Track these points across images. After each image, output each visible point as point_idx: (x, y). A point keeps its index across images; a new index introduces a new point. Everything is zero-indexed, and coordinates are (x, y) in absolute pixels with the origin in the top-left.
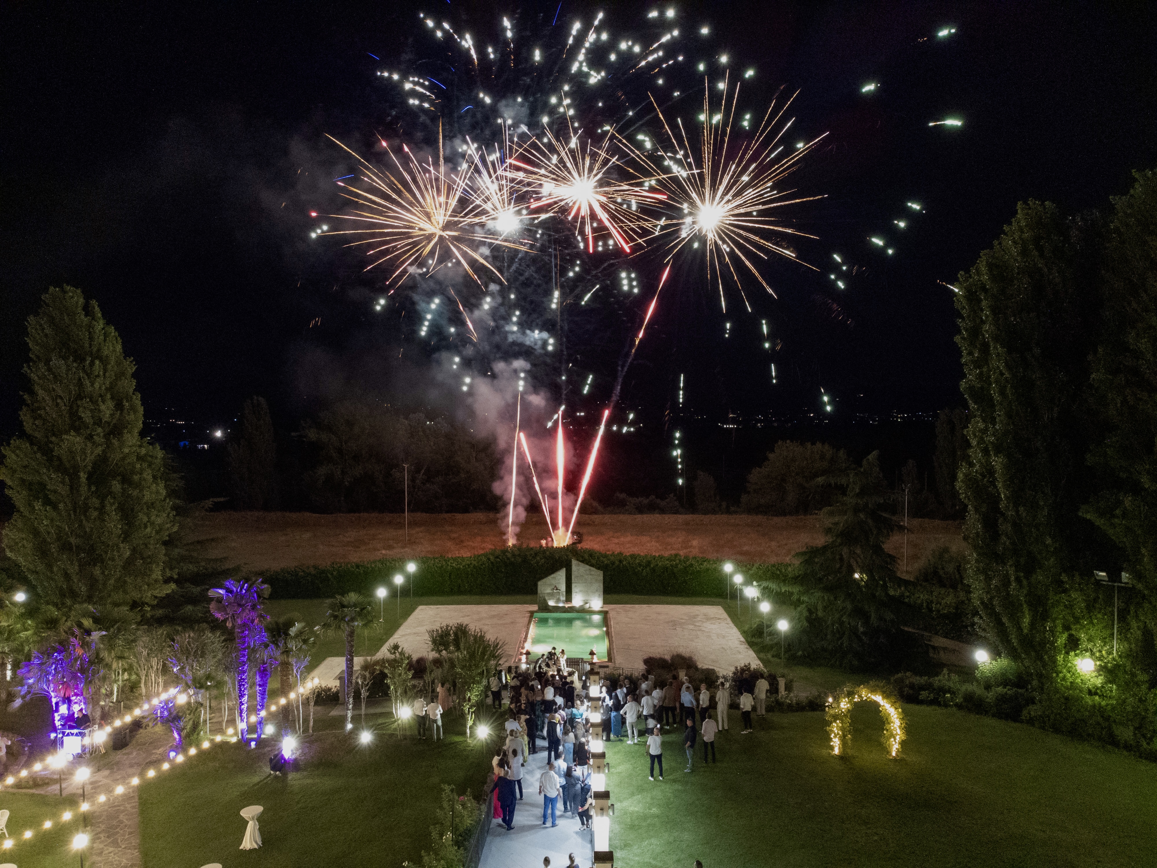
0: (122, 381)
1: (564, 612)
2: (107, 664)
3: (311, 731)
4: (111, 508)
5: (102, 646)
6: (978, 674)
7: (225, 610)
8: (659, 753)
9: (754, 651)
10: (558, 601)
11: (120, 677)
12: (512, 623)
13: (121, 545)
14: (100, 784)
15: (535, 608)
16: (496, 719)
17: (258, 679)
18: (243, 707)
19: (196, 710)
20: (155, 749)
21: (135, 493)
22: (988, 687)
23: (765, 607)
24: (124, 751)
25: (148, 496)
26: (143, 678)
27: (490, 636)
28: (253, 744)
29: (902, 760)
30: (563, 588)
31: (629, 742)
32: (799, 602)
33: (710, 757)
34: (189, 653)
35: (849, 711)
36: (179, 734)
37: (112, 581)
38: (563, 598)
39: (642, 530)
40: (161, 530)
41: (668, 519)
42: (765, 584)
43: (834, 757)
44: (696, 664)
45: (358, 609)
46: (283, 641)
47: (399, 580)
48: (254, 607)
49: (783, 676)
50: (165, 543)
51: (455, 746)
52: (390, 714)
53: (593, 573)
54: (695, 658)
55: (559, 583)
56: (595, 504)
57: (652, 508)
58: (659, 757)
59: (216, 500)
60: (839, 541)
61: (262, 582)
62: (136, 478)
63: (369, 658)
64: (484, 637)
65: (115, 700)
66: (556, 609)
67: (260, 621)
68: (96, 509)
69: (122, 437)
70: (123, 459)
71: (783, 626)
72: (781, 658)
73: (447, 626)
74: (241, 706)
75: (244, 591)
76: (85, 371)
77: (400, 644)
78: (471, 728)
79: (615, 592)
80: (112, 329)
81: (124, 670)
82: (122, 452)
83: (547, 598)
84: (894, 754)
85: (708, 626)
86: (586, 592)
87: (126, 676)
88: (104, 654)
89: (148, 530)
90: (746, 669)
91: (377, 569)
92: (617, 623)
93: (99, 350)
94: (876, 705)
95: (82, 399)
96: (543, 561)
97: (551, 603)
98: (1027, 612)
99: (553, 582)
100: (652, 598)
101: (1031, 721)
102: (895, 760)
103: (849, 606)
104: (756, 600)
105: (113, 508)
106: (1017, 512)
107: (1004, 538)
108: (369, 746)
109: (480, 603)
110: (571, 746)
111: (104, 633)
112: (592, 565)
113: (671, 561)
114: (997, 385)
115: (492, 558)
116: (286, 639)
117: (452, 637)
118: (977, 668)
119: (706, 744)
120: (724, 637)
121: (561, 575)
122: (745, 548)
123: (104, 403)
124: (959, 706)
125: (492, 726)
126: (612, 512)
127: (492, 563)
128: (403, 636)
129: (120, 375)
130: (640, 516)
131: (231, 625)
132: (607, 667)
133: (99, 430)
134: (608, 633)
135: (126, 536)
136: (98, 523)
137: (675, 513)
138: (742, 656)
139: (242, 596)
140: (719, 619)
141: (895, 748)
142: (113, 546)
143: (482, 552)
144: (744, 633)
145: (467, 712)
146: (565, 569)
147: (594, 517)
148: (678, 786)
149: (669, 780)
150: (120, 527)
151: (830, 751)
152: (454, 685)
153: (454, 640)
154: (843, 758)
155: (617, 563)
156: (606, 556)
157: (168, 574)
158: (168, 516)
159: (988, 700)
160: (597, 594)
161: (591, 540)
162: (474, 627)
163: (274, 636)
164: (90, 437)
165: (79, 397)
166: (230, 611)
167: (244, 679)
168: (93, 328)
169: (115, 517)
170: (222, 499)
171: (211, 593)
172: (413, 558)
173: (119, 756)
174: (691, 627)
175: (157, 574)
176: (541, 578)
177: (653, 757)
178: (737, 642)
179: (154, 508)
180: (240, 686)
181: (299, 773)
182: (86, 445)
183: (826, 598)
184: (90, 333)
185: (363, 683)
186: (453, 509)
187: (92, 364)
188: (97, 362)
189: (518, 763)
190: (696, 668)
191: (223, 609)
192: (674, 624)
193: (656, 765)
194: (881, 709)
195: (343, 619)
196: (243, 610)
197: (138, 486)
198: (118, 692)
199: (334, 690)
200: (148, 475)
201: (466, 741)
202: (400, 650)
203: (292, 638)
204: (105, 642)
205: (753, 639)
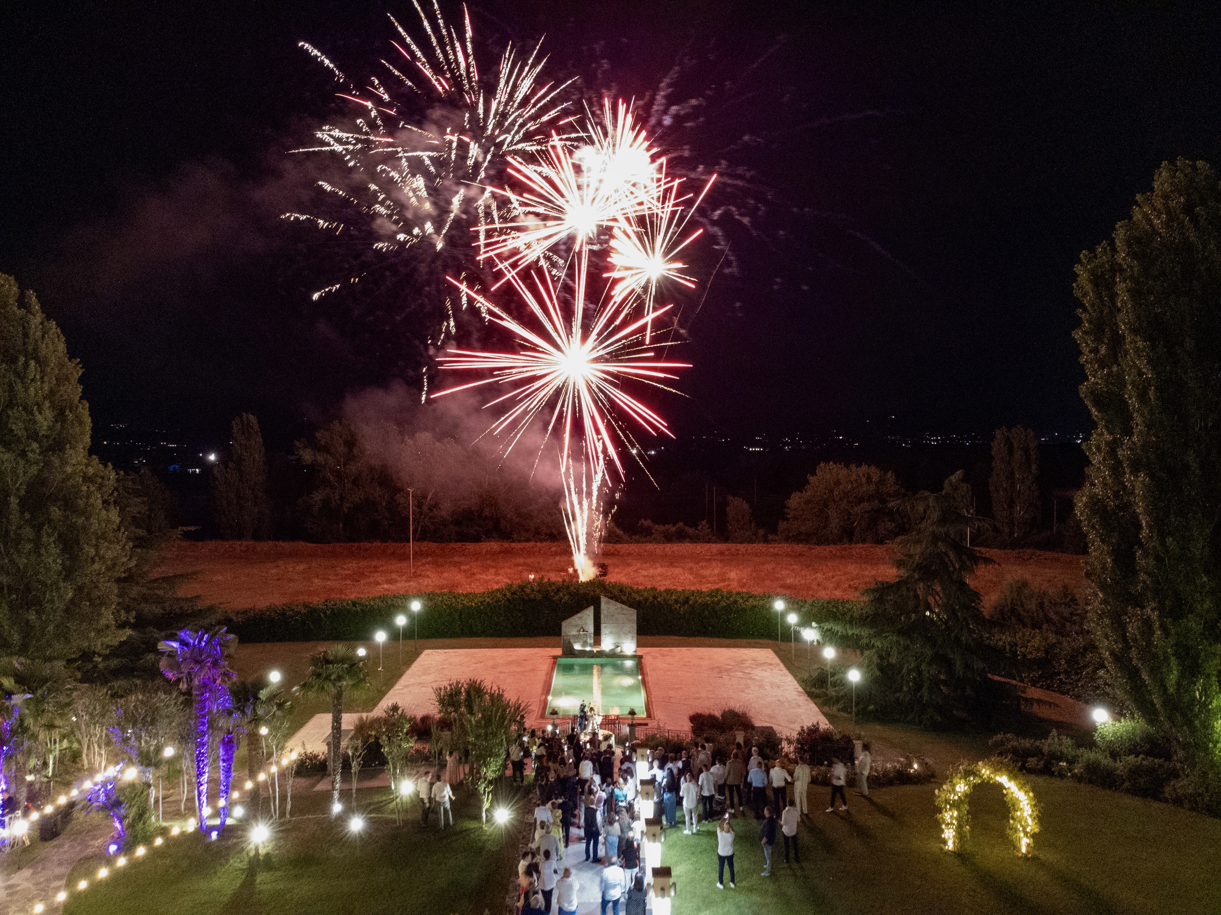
0: (66, 387)
1: (592, 657)
2: (33, 735)
3: (288, 816)
4: (49, 540)
5: (27, 711)
6: (1097, 737)
7: (179, 667)
8: (730, 853)
9: (816, 704)
10: (585, 644)
11: (57, 745)
12: (534, 670)
13: (61, 584)
14: (18, 888)
15: (558, 652)
16: (518, 799)
17: (221, 752)
18: (201, 788)
19: (142, 793)
20: (92, 840)
21: (81, 521)
22: (1114, 755)
23: (829, 653)
24: (55, 842)
25: (95, 526)
26: (86, 747)
27: (510, 696)
28: (214, 835)
29: (1035, 858)
30: (591, 629)
31: (687, 832)
32: (869, 647)
33: (792, 855)
34: (136, 721)
35: (966, 795)
36: (121, 823)
37: (51, 628)
38: (591, 641)
39: (672, 561)
40: (114, 565)
41: (700, 548)
42: (827, 626)
43: (947, 853)
44: (750, 721)
45: (346, 666)
46: (251, 707)
47: (401, 621)
48: (215, 664)
49: (859, 738)
50: (119, 580)
51: (468, 835)
52: (386, 789)
53: (625, 612)
54: (751, 714)
55: (586, 624)
56: (619, 532)
57: (681, 537)
58: (730, 859)
59: (185, 529)
60: (916, 576)
61: (228, 632)
62: (81, 503)
63: (364, 715)
64: (502, 696)
65: (50, 774)
66: (582, 654)
67: (224, 681)
68: (29, 540)
69: (64, 453)
70: (63, 481)
71: (854, 676)
72: (850, 713)
73: (458, 683)
74: (199, 787)
75: (203, 644)
76: (18, 374)
77: (400, 704)
78: (487, 810)
79: (652, 634)
80: (53, 324)
81: (63, 737)
82: (65, 472)
83: (572, 641)
84: (1024, 850)
85: (759, 674)
86: (618, 634)
87: (65, 744)
88: (29, 721)
89: (96, 566)
90: (814, 730)
91: (376, 607)
92: (654, 670)
93: (35, 350)
94: (1000, 787)
95: (12, 409)
96: (567, 597)
97: (577, 647)
98: (1174, 667)
99: (579, 622)
100: (691, 639)
101: (1178, 801)
102: (1025, 858)
103: (929, 652)
104: (815, 643)
105: (51, 540)
106: (1163, 544)
107: (1142, 576)
108: (360, 836)
109: (494, 647)
110: (616, 840)
111: (29, 696)
112: (623, 602)
113: (712, 597)
114: (1133, 386)
115: (508, 594)
116: (254, 704)
117: (463, 696)
118: (1095, 729)
119: (786, 838)
120: (778, 687)
121: (589, 614)
122: (788, 581)
123: (40, 413)
124: (1079, 779)
125: (514, 808)
126: (638, 542)
127: (508, 600)
128: (406, 686)
129: (61, 380)
130: (669, 545)
131: (185, 686)
132: (646, 724)
133: (35, 445)
134: (644, 682)
135: (68, 573)
136: (33, 558)
137: (708, 542)
138: (803, 711)
139: (201, 650)
140: (771, 664)
141: (1024, 844)
142: (51, 585)
143: (496, 587)
144: (803, 682)
145: (482, 792)
146: (592, 607)
147: (618, 546)
148: (756, 898)
149: (744, 887)
150: (60, 562)
151: (942, 845)
152: (467, 753)
153: (466, 700)
154: (959, 855)
155: (651, 599)
156: (638, 592)
157: (123, 615)
158: (123, 549)
159: (1118, 772)
160: (629, 636)
161: (617, 573)
162: (489, 682)
163: (239, 701)
164: (23, 454)
165: (10, 404)
166: (185, 669)
167: (203, 754)
168: (28, 323)
169: (54, 551)
170: (193, 528)
171: (162, 646)
172: (418, 595)
173: (48, 849)
174: (740, 674)
175: (107, 617)
176: (565, 618)
177: (722, 859)
178: (795, 693)
179: (105, 539)
180: (198, 761)
181: (271, 873)
182: (17, 463)
183: (902, 643)
184: (24, 328)
185: (353, 754)
186: (463, 538)
187: (26, 365)
188: (32, 363)
189: (550, 868)
190: (753, 728)
191: (177, 666)
192: (720, 670)
193: (726, 868)
194: (1005, 792)
195: (328, 678)
196: (201, 668)
197: (85, 513)
198: (54, 764)
199: (322, 757)
200: (97, 500)
201: (481, 828)
202: (400, 712)
203: (263, 702)
204: (31, 707)
205: (813, 690)
